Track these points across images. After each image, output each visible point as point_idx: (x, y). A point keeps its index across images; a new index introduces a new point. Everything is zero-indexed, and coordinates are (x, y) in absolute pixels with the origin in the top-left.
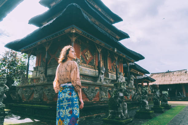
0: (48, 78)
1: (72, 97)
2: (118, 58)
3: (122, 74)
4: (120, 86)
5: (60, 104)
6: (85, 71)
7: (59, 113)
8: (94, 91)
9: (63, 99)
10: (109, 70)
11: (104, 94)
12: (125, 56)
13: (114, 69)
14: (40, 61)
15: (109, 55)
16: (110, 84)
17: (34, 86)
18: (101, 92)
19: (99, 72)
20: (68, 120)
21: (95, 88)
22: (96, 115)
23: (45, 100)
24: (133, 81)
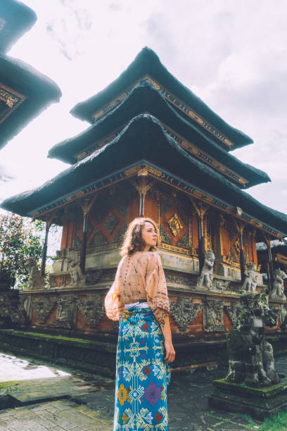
0: (88, 275)
1: (150, 336)
2: (244, 229)
3: (255, 267)
4: (256, 303)
5: (122, 349)
6: (169, 262)
7: (121, 369)
8: (190, 309)
9: (131, 339)
10: (225, 257)
11: (214, 315)
12: (260, 225)
13: (236, 256)
14: (70, 236)
15: (222, 224)
16: (226, 292)
17: (57, 294)
18: (206, 310)
19: (202, 264)
20: (141, 390)
21: (192, 301)
22: (197, 366)
23: (80, 326)
24: (283, 284)
